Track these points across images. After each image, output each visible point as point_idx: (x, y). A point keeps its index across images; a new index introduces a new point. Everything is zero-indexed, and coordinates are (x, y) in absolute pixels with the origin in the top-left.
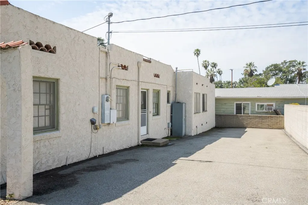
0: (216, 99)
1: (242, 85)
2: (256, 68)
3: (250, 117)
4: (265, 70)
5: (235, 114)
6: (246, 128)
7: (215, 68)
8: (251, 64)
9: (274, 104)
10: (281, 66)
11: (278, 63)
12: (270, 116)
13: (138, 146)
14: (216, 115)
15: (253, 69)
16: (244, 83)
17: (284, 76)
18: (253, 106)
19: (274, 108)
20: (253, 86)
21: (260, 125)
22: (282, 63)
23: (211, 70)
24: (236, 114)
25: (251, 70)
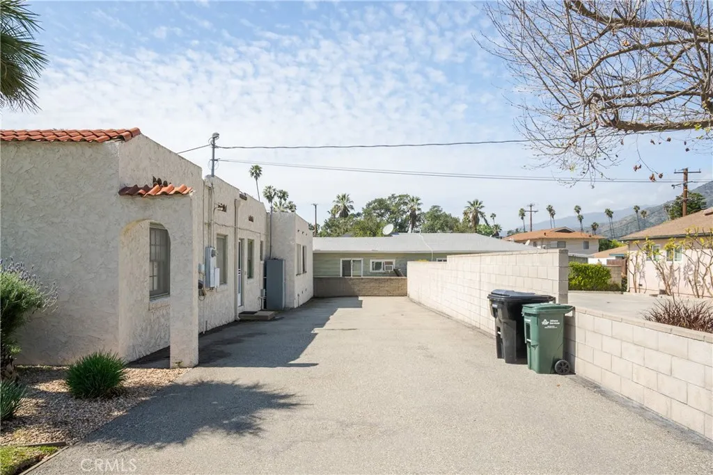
0: (314, 254)
1: (328, 230)
2: (351, 204)
3: (363, 281)
4: (365, 208)
5: (341, 276)
6: (357, 296)
7: (285, 200)
8: (344, 196)
9: (394, 261)
10: (388, 202)
11: (384, 198)
12: (390, 279)
13: (236, 322)
14: (314, 279)
15: (348, 204)
16: (332, 228)
17: (392, 218)
18: (366, 264)
19: (393, 266)
20: (351, 233)
21: (376, 292)
22: (389, 198)
23: (280, 204)
24: (343, 275)
25: (345, 207)
